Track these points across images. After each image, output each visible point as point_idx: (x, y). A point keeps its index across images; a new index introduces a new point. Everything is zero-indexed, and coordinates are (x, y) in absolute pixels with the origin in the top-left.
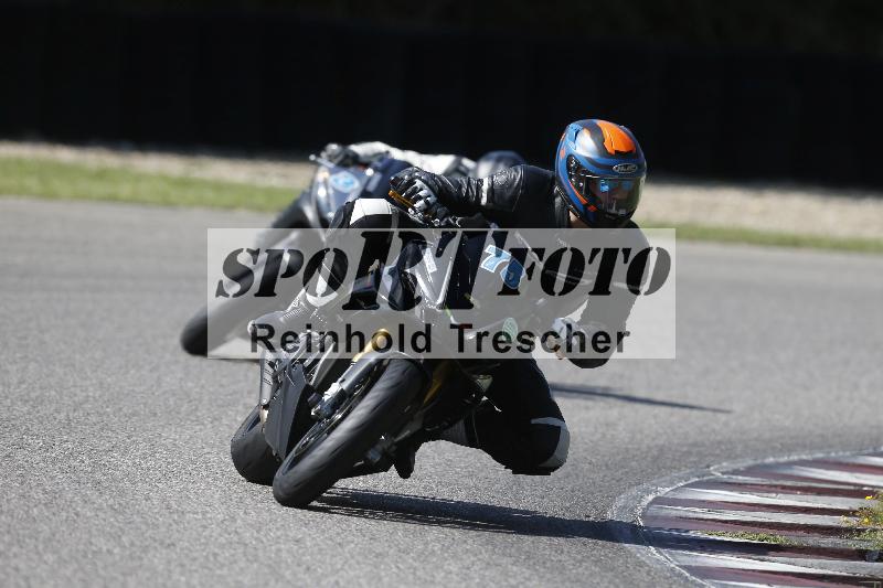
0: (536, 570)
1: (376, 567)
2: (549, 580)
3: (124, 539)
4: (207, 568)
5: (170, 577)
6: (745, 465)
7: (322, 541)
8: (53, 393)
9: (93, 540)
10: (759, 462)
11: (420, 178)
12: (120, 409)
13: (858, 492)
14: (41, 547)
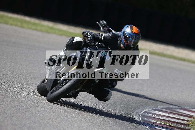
0: (116, 123)
1: (81, 118)
2: (119, 126)
3: (27, 104)
4: (44, 113)
5: (35, 114)
6: (166, 107)
7: (70, 110)
8: (16, 70)
9: (20, 103)
10: (169, 107)
11: (89, 33)
12: (30, 76)
13: (190, 116)
14: (8, 103)
